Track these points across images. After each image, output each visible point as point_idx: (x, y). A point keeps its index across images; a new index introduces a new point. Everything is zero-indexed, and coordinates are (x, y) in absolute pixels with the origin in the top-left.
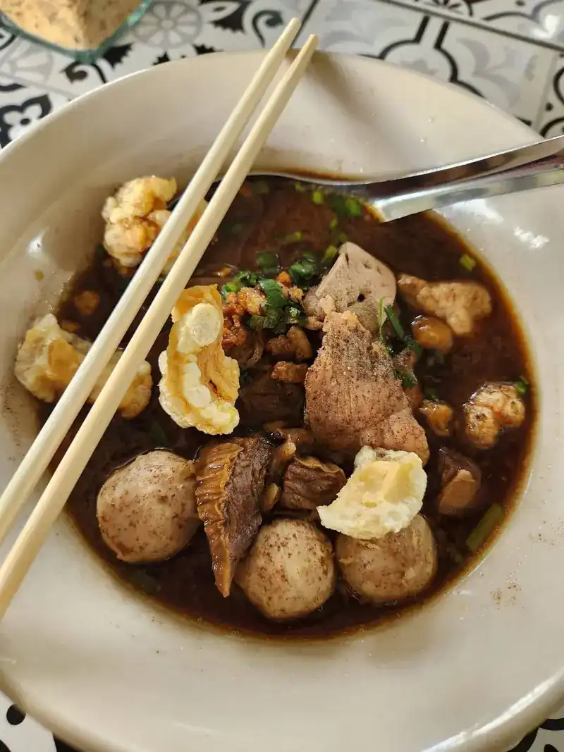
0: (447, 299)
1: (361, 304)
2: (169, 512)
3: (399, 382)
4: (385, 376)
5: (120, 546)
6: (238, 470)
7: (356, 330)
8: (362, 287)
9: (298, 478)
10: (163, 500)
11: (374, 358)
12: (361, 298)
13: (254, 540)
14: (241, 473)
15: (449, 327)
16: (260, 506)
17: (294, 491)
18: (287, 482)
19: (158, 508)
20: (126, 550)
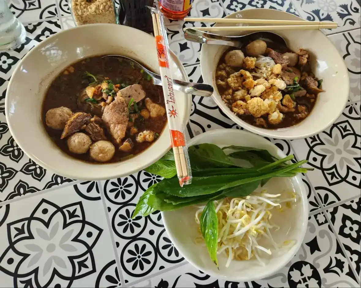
0: (152, 107)
1: (128, 98)
2: (60, 119)
3: (128, 119)
4: (124, 115)
5: (48, 121)
6: (79, 118)
7: (123, 102)
8: (130, 95)
9: (91, 126)
10: (61, 116)
11: (124, 111)
12: (129, 97)
13: (75, 133)
14: (79, 119)
15: (150, 114)
16: (80, 128)
17: (89, 128)
18: (88, 126)
19: (58, 116)
20: (48, 123)
